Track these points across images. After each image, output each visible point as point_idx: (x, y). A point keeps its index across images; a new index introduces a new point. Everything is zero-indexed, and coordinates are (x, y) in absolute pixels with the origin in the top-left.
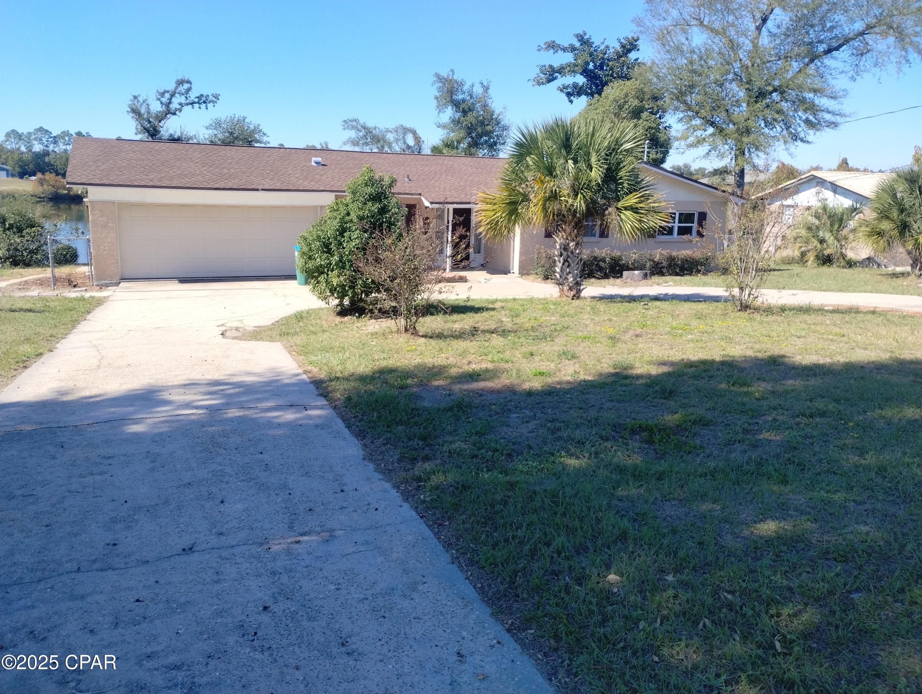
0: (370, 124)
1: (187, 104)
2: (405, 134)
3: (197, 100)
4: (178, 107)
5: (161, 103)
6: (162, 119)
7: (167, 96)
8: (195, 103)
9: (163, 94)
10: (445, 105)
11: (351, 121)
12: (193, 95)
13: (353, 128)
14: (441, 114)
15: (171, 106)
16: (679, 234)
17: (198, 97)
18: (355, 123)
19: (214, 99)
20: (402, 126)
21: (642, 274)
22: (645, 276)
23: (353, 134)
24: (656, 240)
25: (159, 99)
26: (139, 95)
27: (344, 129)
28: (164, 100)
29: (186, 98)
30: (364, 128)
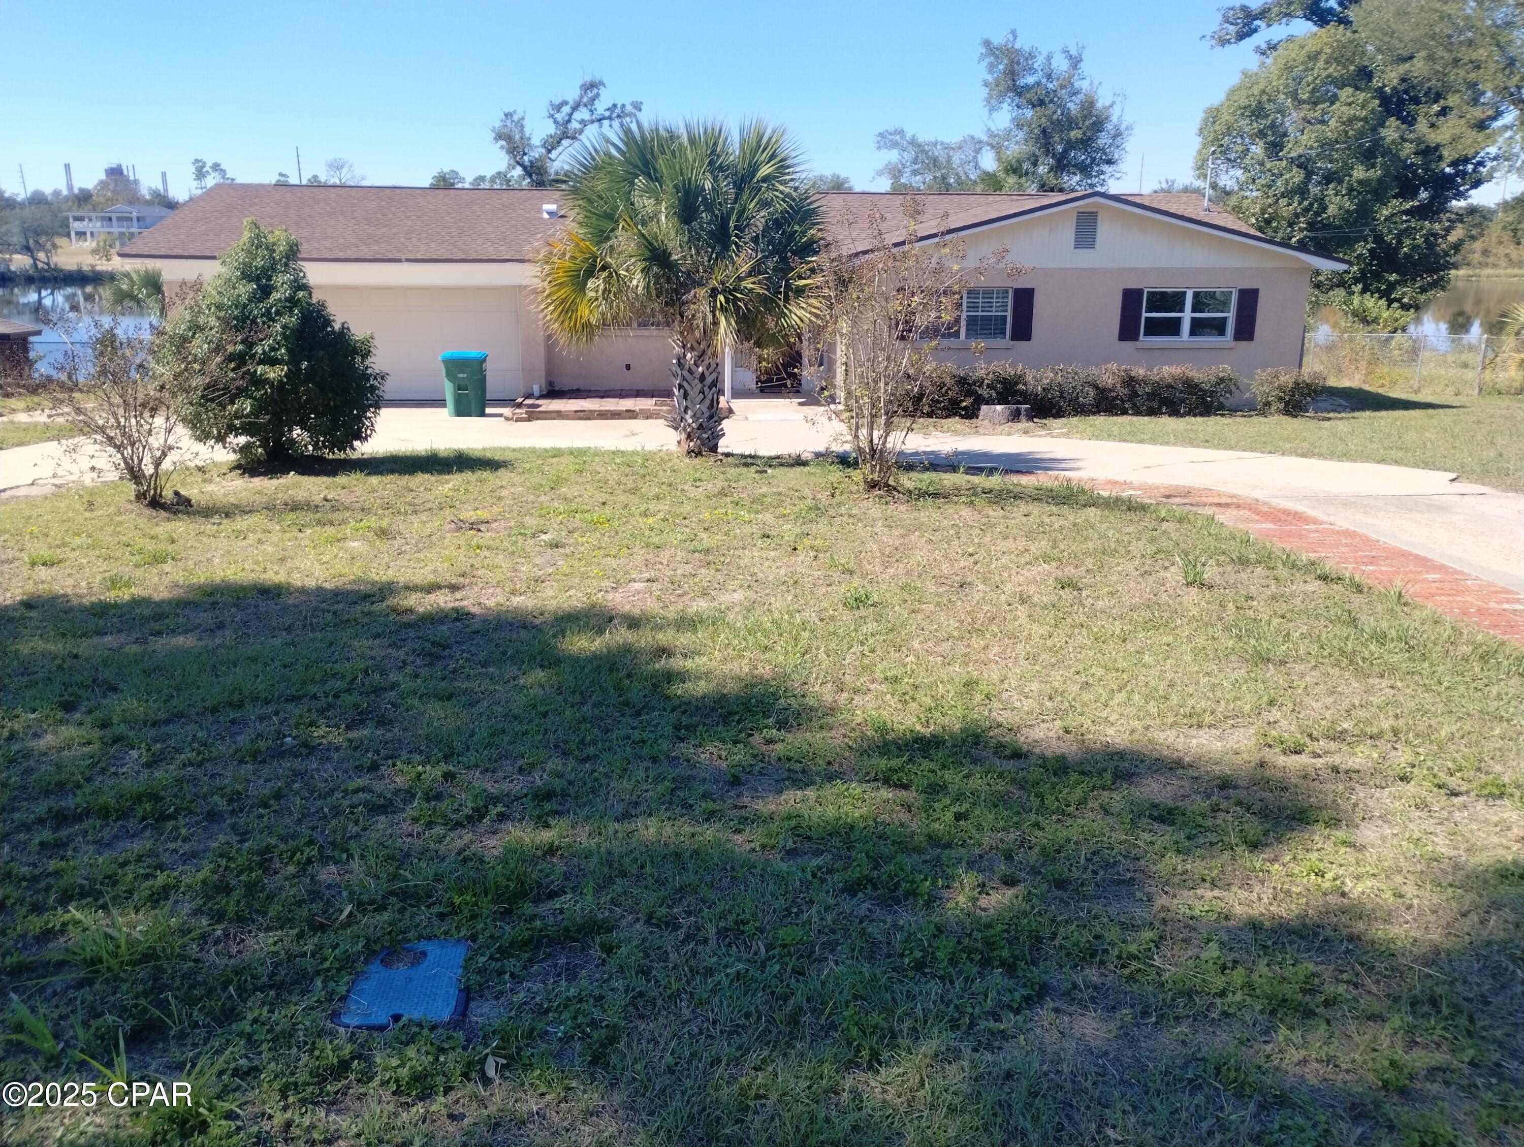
0: (924, 137)
1: (592, 122)
2: (978, 151)
3: (607, 114)
4: (578, 126)
5: (556, 122)
6: (553, 148)
7: (566, 109)
8: (605, 118)
9: (558, 108)
10: (1002, 96)
11: (891, 134)
12: (601, 107)
13: (895, 145)
14: (995, 114)
15: (569, 126)
16: (1193, 333)
17: (608, 109)
18: (898, 137)
19: (633, 111)
20: (973, 138)
21: (1008, 412)
22: (1015, 416)
23: (894, 156)
24: (1138, 344)
25: (552, 116)
26: (515, 112)
27: (879, 148)
28: (559, 117)
29: (591, 111)
30: (913, 142)
